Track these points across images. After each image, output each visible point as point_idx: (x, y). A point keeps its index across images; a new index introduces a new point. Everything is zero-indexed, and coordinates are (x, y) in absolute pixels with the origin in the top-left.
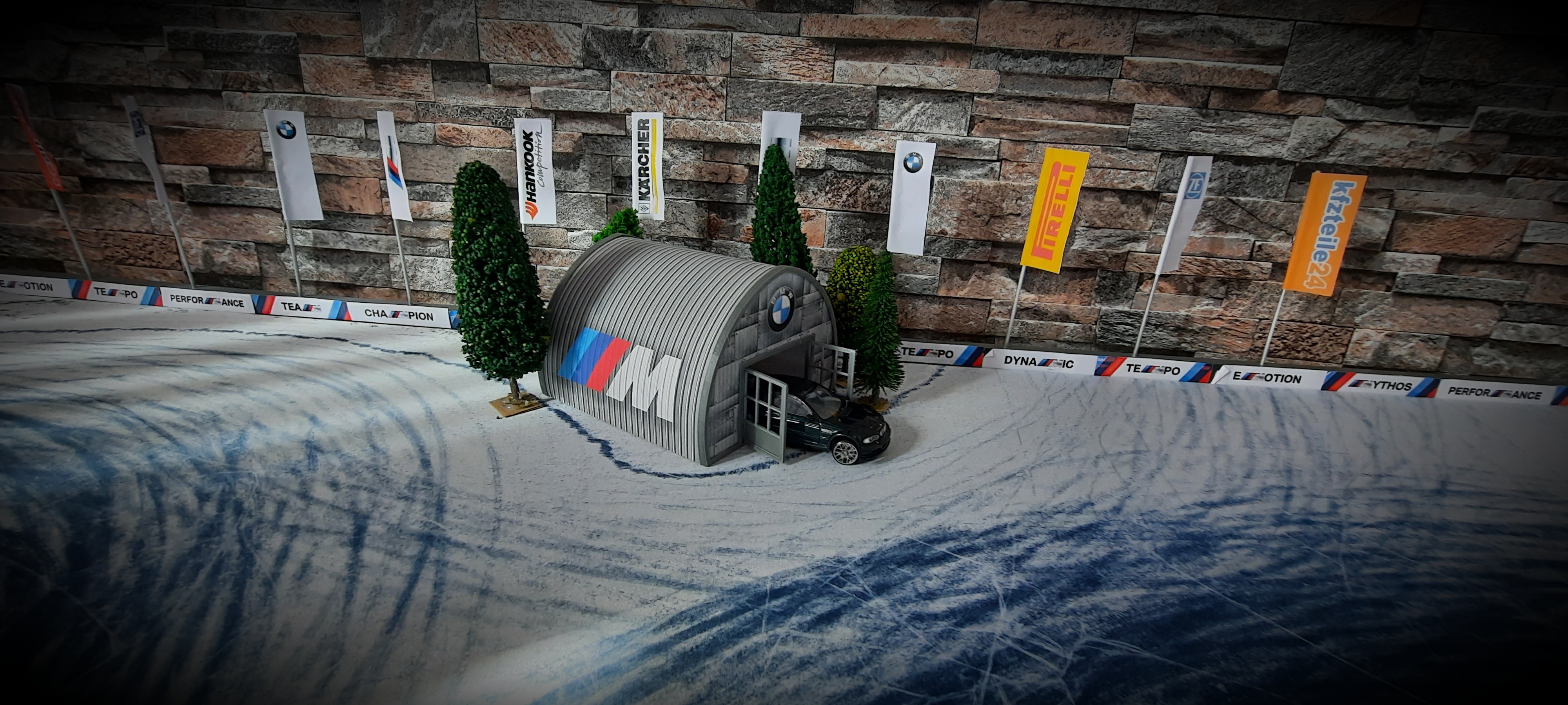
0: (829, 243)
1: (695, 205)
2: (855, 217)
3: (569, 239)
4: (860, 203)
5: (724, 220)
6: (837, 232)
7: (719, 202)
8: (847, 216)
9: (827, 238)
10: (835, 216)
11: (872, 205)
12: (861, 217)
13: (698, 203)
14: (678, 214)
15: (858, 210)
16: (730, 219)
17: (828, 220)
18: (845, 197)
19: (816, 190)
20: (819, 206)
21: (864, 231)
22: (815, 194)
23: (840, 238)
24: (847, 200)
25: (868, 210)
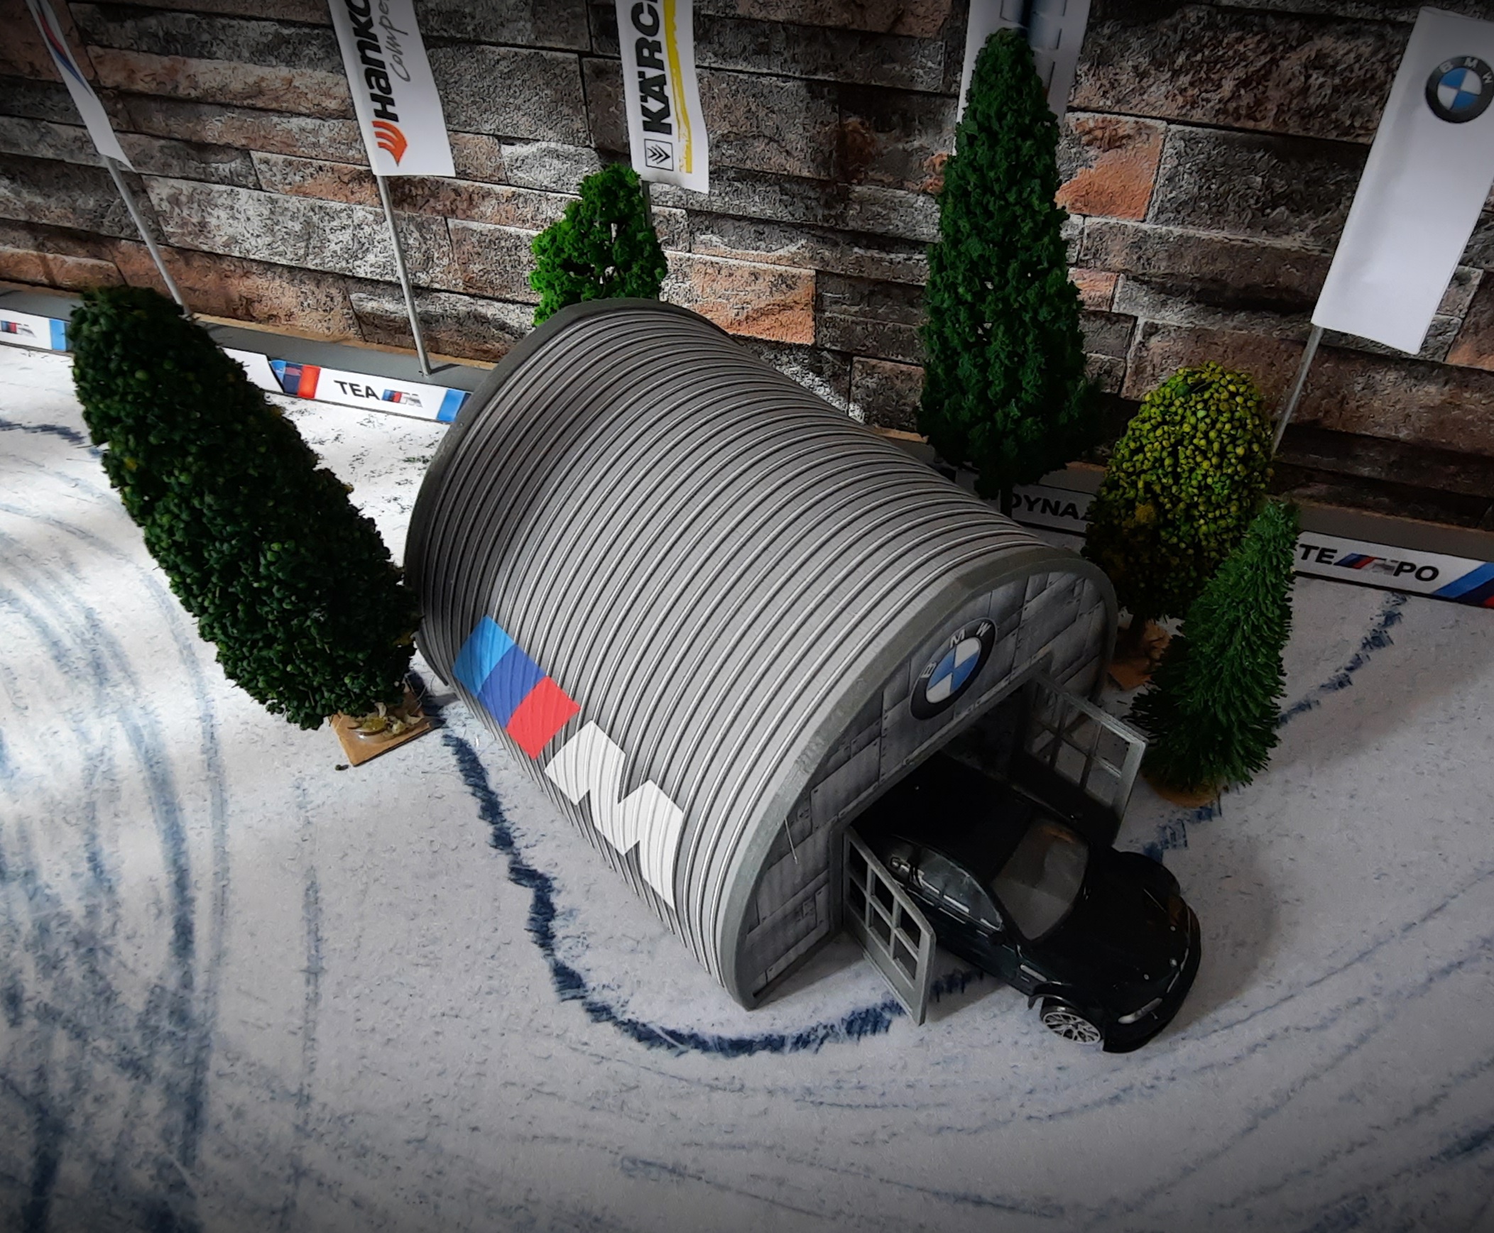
0: (1161, 211)
1: (803, 92)
2: (1250, 147)
3: (506, 161)
4: (1272, 109)
5: (883, 137)
6: (1188, 184)
7: (868, 87)
8: (1225, 140)
9: (1158, 199)
10: (1190, 141)
11: (1306, 116)
12: (1267, 147)
13: (814, 89)
14: (762, 114)
15: (1263, 126)
16: (896, 132)
17: (1169, 151)
18: (1228, 86)
19: (1144, 62)
20: (1147, 111)
21: (1268, 186)
22: (1142, 75)
23: (1196, 199)
24: (1235, 96)
25: (1294, 128)
